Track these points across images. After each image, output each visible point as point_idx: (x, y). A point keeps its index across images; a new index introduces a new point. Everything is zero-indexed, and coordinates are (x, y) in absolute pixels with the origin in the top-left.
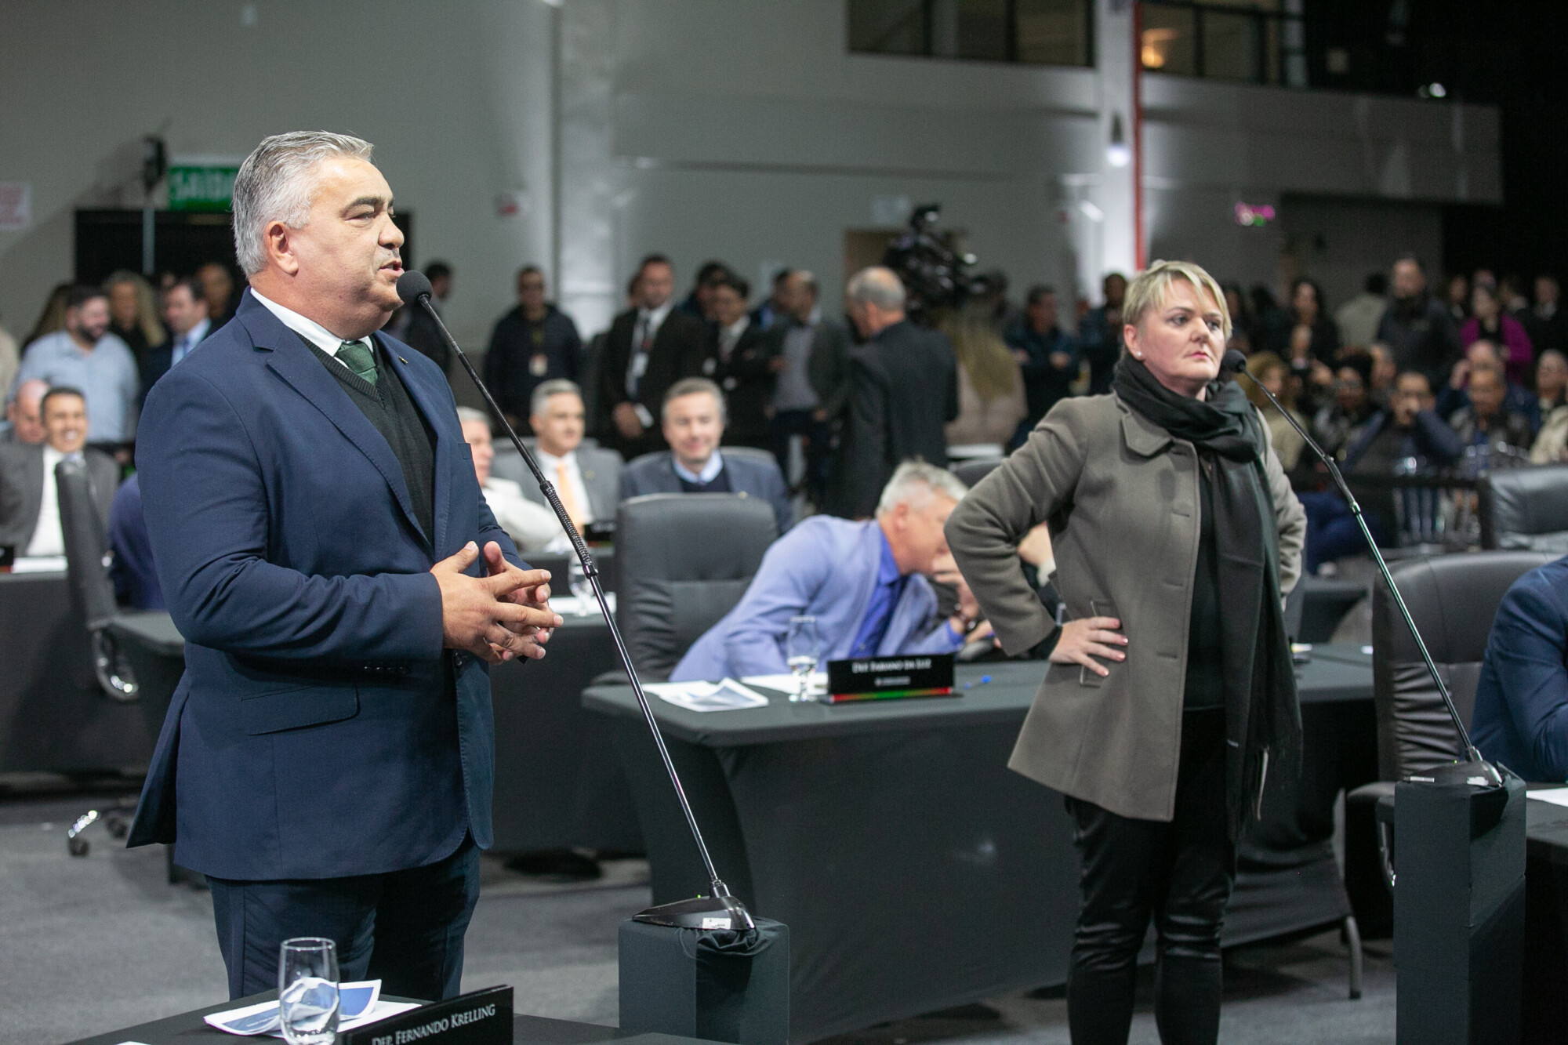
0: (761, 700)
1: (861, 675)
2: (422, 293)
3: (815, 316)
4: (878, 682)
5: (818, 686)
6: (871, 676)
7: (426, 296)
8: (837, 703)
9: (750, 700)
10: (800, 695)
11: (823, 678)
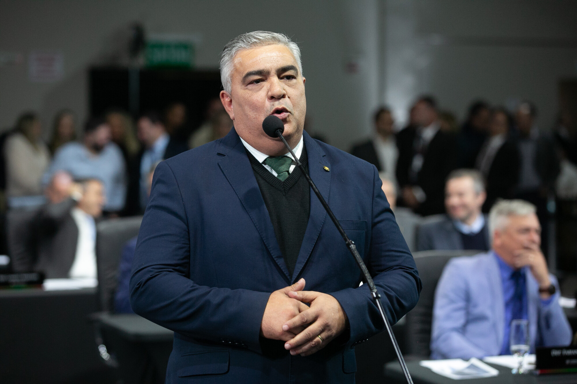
0: (494, 372)
1: (556, 357)
2: (278, 129)
3: (535, 132)
4: (568, 362)
5: (530, 364)
6: (563, 358)
7: (280, 131)
8: (541, 375)
9: (486, 372)
10: (519, 369)
11: (532, 358)
